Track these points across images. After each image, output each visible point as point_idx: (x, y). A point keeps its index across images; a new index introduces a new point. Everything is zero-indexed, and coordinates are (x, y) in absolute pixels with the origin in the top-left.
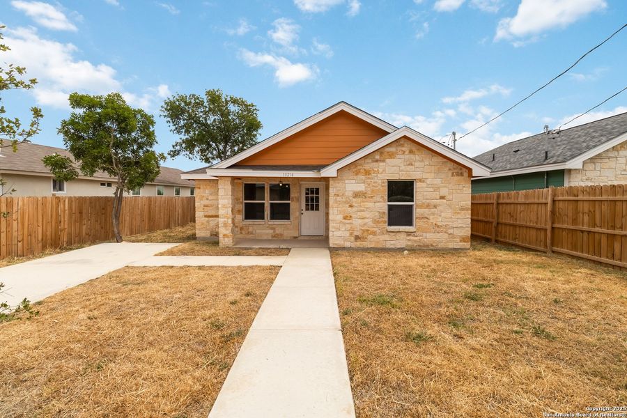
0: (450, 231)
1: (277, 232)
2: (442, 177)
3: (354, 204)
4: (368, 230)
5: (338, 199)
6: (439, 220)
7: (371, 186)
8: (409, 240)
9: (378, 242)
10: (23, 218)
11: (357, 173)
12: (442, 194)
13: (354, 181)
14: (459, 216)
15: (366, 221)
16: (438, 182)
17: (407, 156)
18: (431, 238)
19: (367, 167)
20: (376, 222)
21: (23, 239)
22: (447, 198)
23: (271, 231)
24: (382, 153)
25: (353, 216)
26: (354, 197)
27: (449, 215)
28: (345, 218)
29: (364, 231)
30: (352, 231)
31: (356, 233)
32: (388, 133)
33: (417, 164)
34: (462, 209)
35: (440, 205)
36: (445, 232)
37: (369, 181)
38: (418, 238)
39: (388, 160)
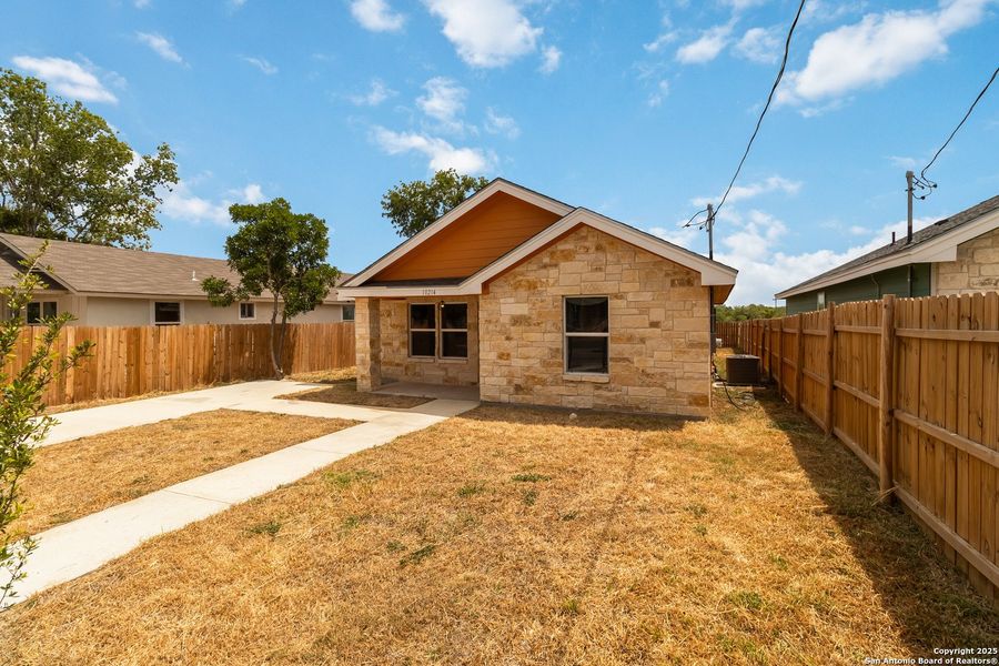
0: (670, 384)
1: (450, 375)
2: (654, 289)
3: (512, 335)
4: (534, 377)
5: (491, 327)
6: (650, 365)
7: (537, 306)
8: (599, 396)
9: (549, 397)
10: (171, 349)
11: (517, 287)
12: (654, 318)
13: (512, 300)
14: (686, 357)
15: (531, 362)
16: (647, 296)
17: (592, 256)
18: (635, 393)
19: (532, 277)
20: (545, 364)
21: (171, 372)
22: (662, 324)
23: (443, 373)
24: (552, 254)
25: (512, 354)
26: (514, 325)
27: (668, 355)
28: (501, 356)
29: (528, 378)
30: (510, 377)
31: (516, 381)
32: (559, 218)
33: (610, 269)
34: (692, 345)
35: (650, 338)
36: (661, 386)
37: (533, 298)
38: (614, 393)
39: (562, 264)
